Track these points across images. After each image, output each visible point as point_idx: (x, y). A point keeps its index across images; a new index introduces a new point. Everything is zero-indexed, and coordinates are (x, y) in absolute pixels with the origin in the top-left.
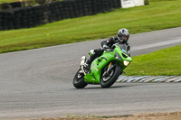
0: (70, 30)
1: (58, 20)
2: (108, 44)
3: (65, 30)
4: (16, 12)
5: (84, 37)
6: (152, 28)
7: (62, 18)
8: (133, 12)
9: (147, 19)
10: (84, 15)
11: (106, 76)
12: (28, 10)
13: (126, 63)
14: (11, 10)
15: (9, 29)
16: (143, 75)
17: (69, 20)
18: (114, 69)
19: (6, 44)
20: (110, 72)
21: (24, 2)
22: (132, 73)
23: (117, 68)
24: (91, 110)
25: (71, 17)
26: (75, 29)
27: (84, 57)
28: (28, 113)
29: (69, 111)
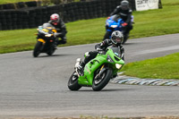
0: (84, 31)
1: (72, 21)
3: (79, 31)
4: (31, 12)
5: (98, 38)
6: (166, 32)
7: (77, 19)
8: (147, 15)
9: (160, 22)
10: (99, 17)
11: (98, 79)
12: (43, 10)
13: (118, 66)
14: (27, 10)
15: (24, 28)
16: (156, 78)
17: (83, 21)
18: (105, 72)
19: (20, 43)
20: (101, 75)
21: (39, 2)
22: (145, 75)
23: (109, 71)
24: (104, 111)
25: (86, 18)
26: (89, 30)
27: (79, 60)
28: (42, 112)
29: (83, 111)
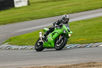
2: (57, 24)
16: (27, 45)
22: (21, 44)
23: (65, 38)
27: (41, 33)
